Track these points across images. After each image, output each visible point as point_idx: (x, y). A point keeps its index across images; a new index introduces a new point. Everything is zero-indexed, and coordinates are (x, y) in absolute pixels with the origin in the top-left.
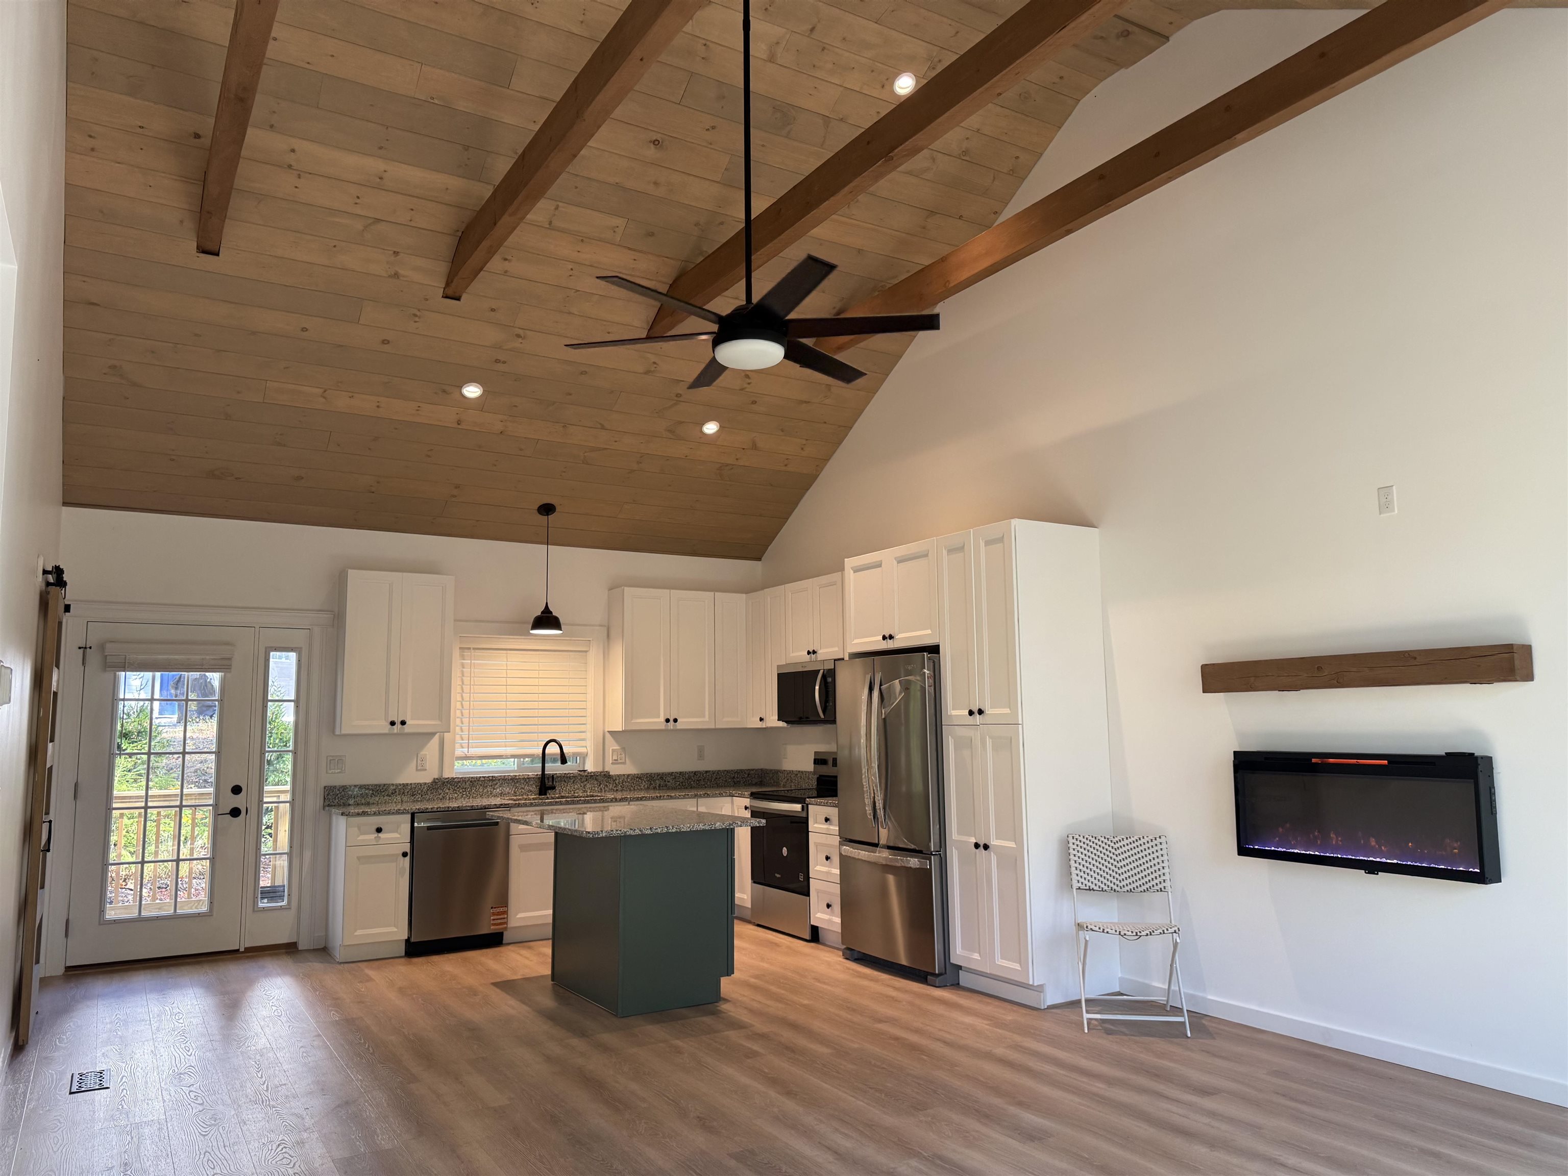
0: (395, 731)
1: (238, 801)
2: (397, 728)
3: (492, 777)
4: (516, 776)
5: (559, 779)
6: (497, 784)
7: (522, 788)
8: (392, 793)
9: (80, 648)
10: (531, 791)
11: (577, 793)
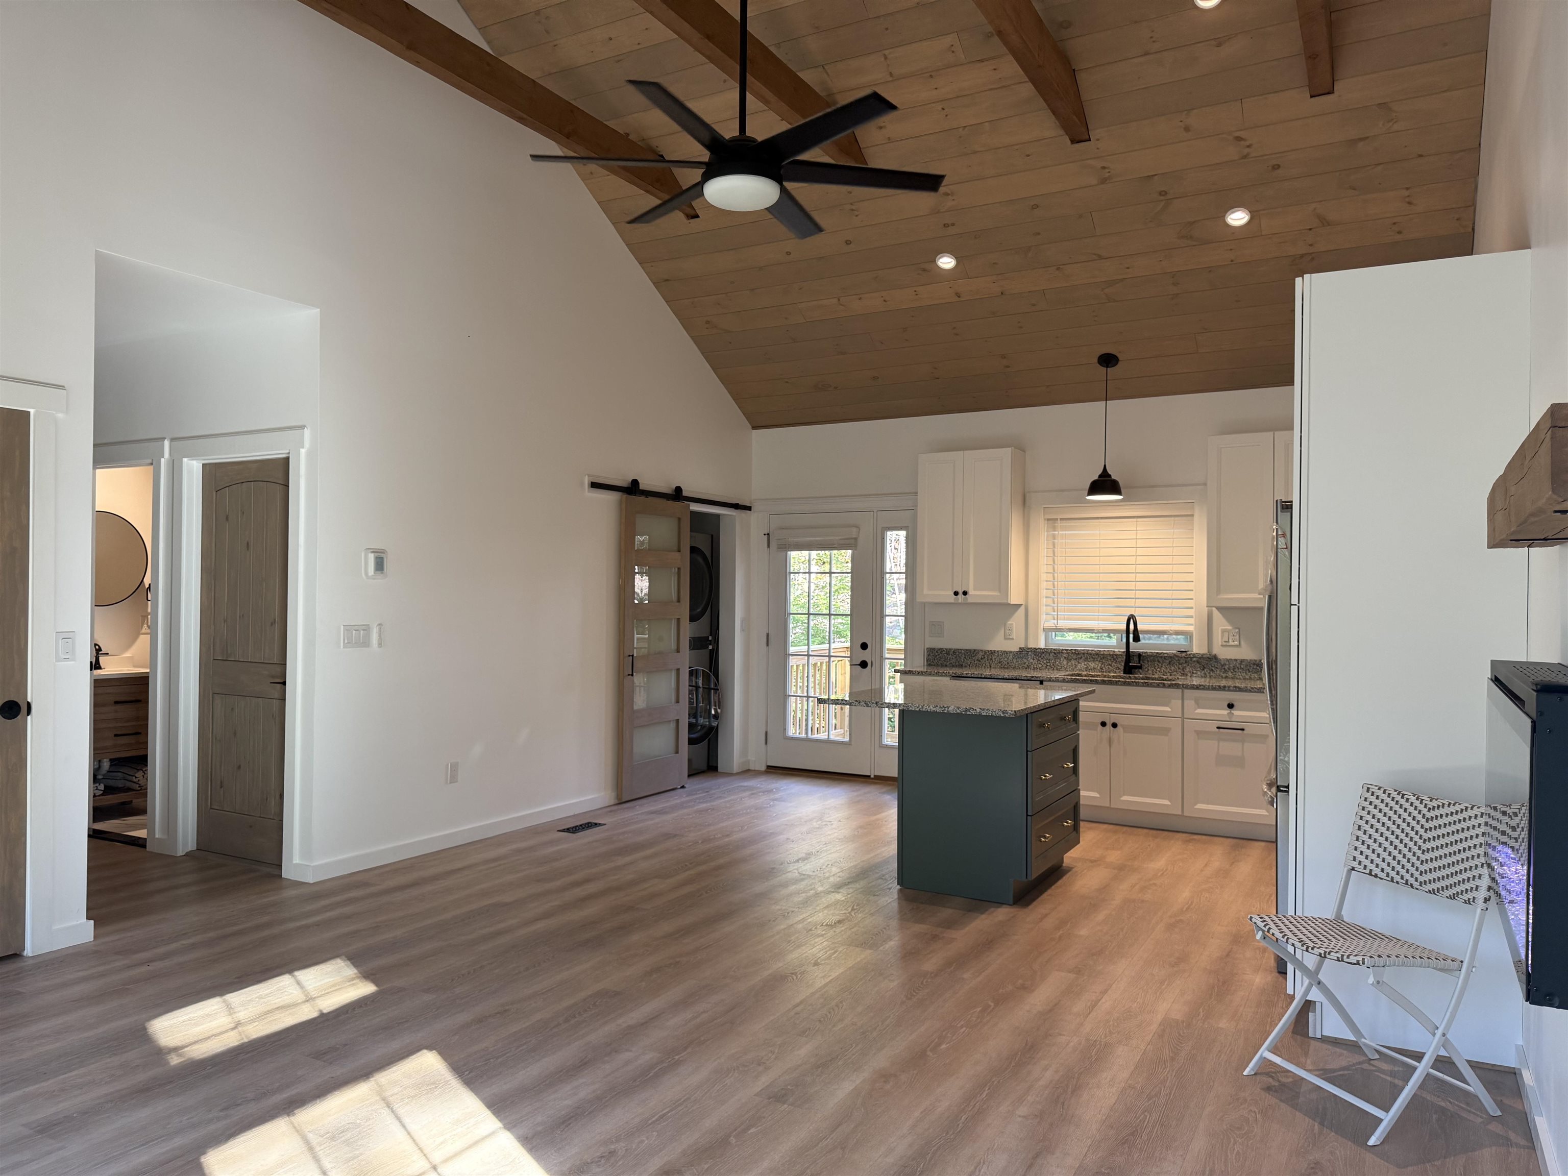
0: (960, 601)
1: (865, 655)
2: (961, 597)
3: (1075, 650)
4: (1100, 651)
5: (1152, 658)
6: (1081, 658)
7: (1109, 665)
8: (982, 659)
9: (765, 535)
10: (1119, 669)
11: (1175, 675)
